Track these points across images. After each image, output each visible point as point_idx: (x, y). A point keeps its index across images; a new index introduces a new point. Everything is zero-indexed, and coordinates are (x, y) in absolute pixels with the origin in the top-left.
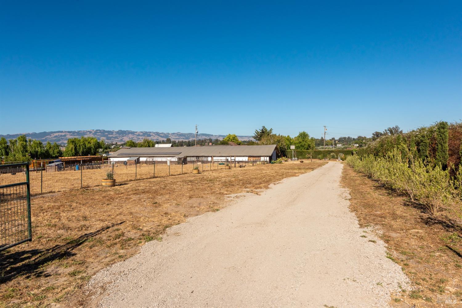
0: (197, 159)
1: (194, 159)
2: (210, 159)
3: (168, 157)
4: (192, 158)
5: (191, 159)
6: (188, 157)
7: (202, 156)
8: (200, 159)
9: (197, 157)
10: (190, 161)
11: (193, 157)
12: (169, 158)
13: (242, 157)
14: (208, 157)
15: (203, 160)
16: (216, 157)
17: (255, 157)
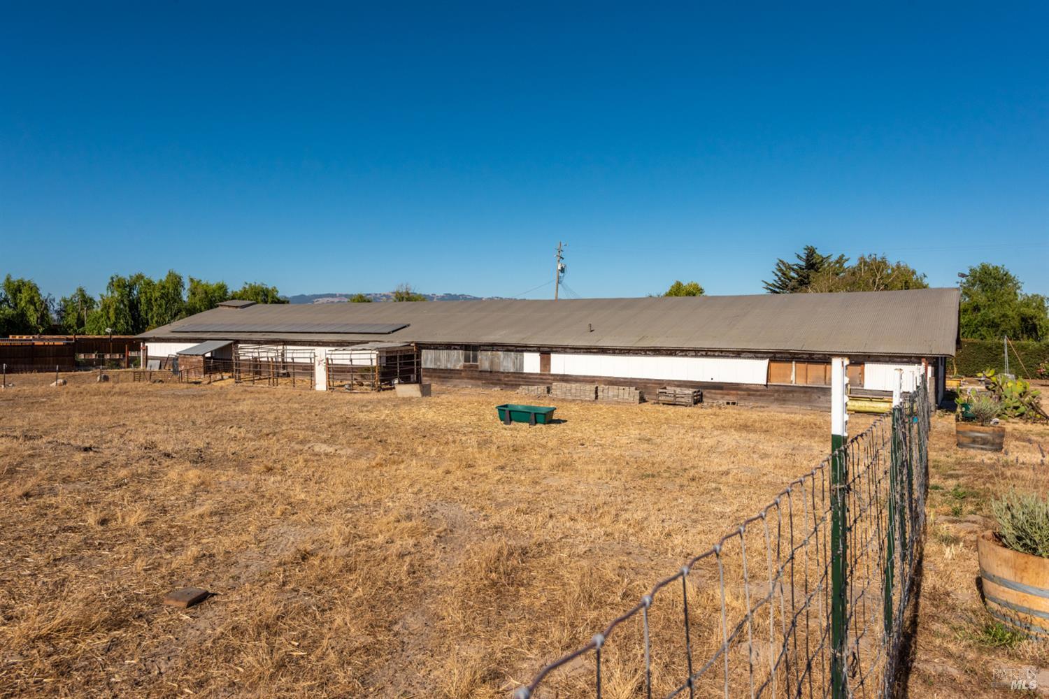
0: (467, 359)
1: (455, 360)
2: (531, 363)
3: (319, 344)
4: (443, 354)
5: (437, 359)
6: (429, 346)
7: (493, 347)
8: (485, 360)
9: (466, 347)
10: (434, 370)
11: (449, 346)
12: (321, 352)
13: (728, 357)
14: (522, 351)
15: (495, 368)
16: (568, 350)
17: (819, 358)
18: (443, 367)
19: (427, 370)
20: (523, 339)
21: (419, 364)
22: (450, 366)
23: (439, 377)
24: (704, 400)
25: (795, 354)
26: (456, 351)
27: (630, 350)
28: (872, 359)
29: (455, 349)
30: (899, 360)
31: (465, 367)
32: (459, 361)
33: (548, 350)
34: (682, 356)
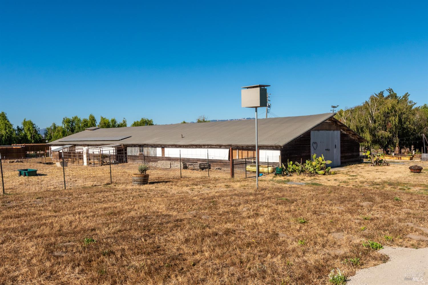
0: (140, 151)
4: (133, 149)
5: (132, 151)
6: (130, 146)
7: (147, 145)
9: (140, 146)
10: (131, 156)
11: (134, 145)
13: (217, 148)
14: (156, 147)
15: (149, 155)
16: (170, 146)
17: (245, 148)
18: (133, 155)
19: (129, 156)
20: (156, 142)
21: (126, 153)
22: (135, 154)
23: (133, 159)
24: (211, 167)
25: (238, 146)
26: (137, 148)
27: (188, 146)
28: (261, 148)
29: (137, 147)
30: (270, 148)
31: (140, 154)
32: (138, 152)
33: (164, 146)
34: (204, 148)
